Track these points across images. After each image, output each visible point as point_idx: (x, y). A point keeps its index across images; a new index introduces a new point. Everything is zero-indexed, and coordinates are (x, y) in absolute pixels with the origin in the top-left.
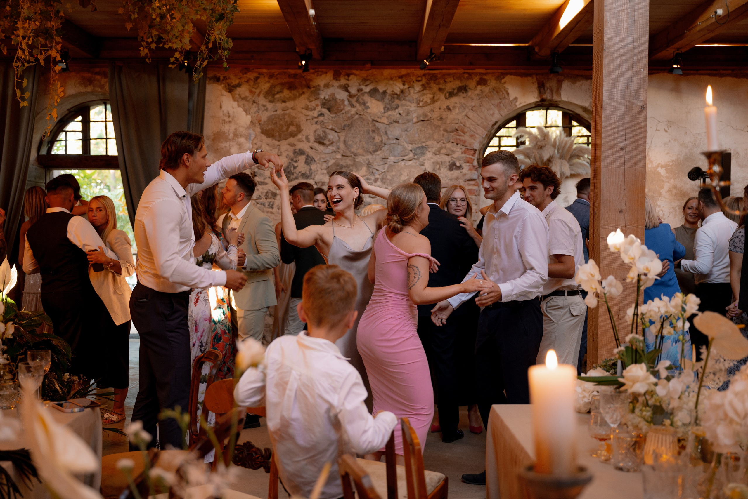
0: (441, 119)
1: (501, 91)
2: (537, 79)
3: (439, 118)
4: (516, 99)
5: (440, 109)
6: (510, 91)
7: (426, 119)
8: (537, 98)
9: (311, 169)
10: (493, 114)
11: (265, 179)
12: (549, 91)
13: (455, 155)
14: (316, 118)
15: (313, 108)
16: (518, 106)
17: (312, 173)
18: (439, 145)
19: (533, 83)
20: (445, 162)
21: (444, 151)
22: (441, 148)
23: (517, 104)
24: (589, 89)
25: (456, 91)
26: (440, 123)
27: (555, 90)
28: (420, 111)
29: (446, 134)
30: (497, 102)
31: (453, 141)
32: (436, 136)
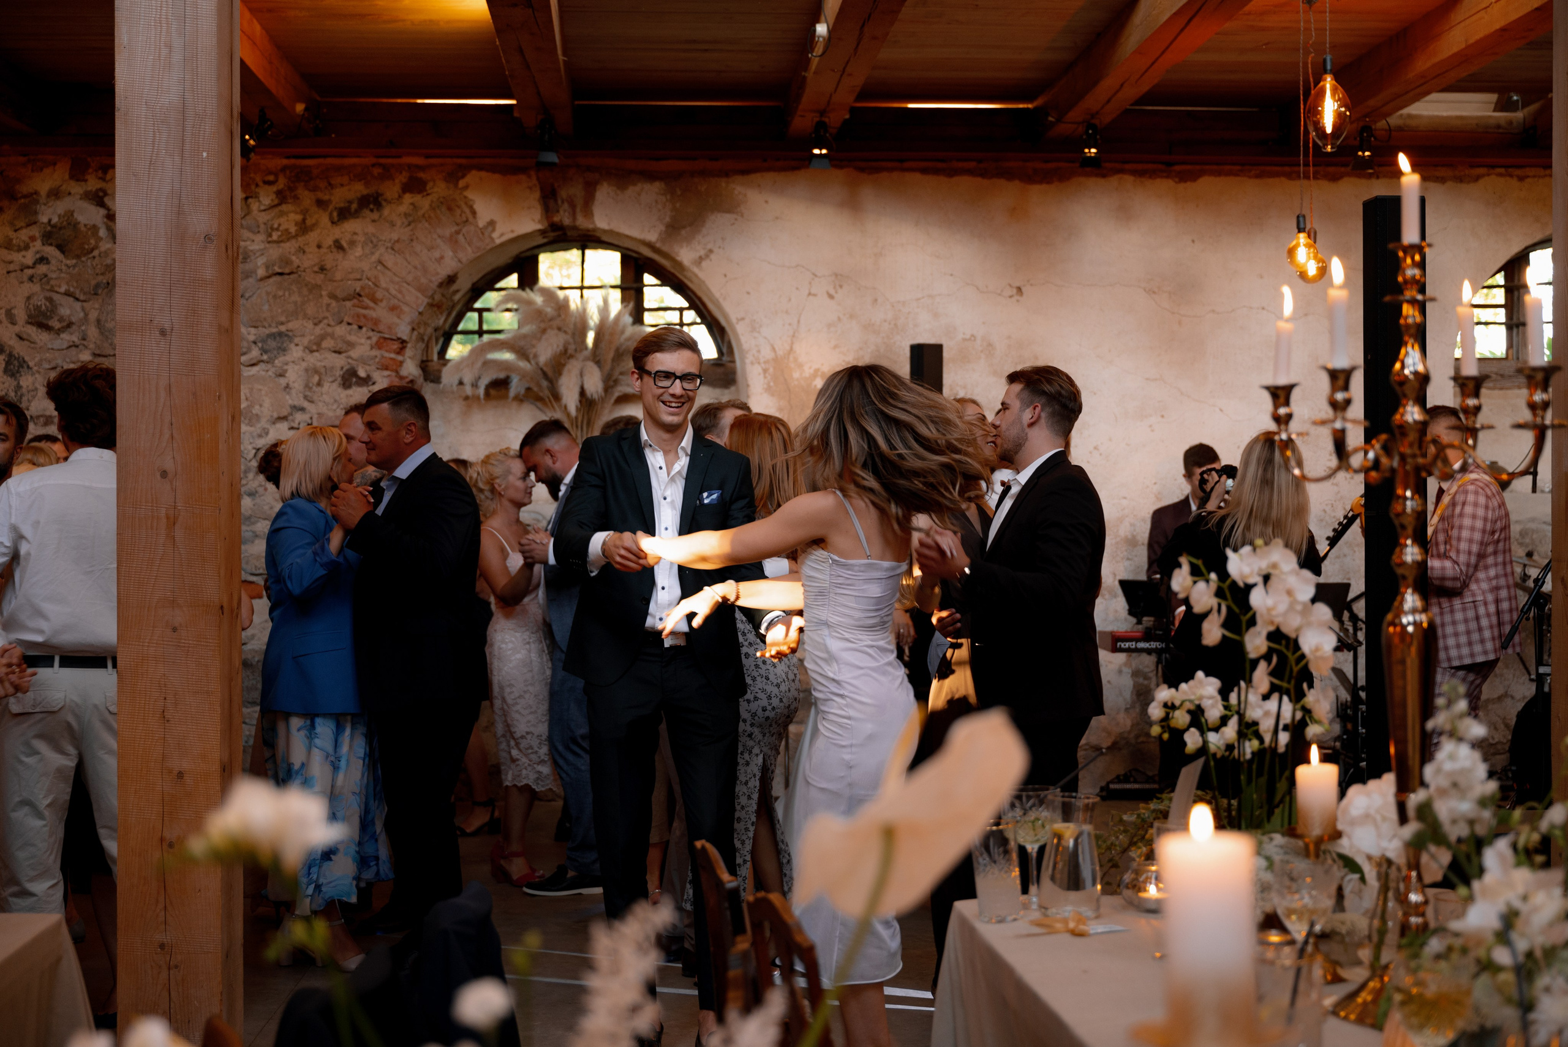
0: (322, 269)
1: (459, 207)
2: (538, 179)
3: (316, 269)
4: (492, 224)
5: (319, 247)
6: (479, 206)
7: (287, 271)
8: (539, 222)
9: (19, 387)
10: (442, 258)
12: (566, 206)
13: (355, 353)
14: (28, 267)
15: (22, 244)
16: (498, 241)
17: (22, 396)
18: (318, 330)
19: (530, 188)
20: (332, 368)
21: (328, 343)
22: (323, 337)
23: (495, 235)
24: (656, 202)
25: (354, 206)
26: (319, 279)
27: (579, 203)
28: (275, 252)
29: (334, 304)
30: (448, 231)
31: (350, 321)
32: (310, 309)
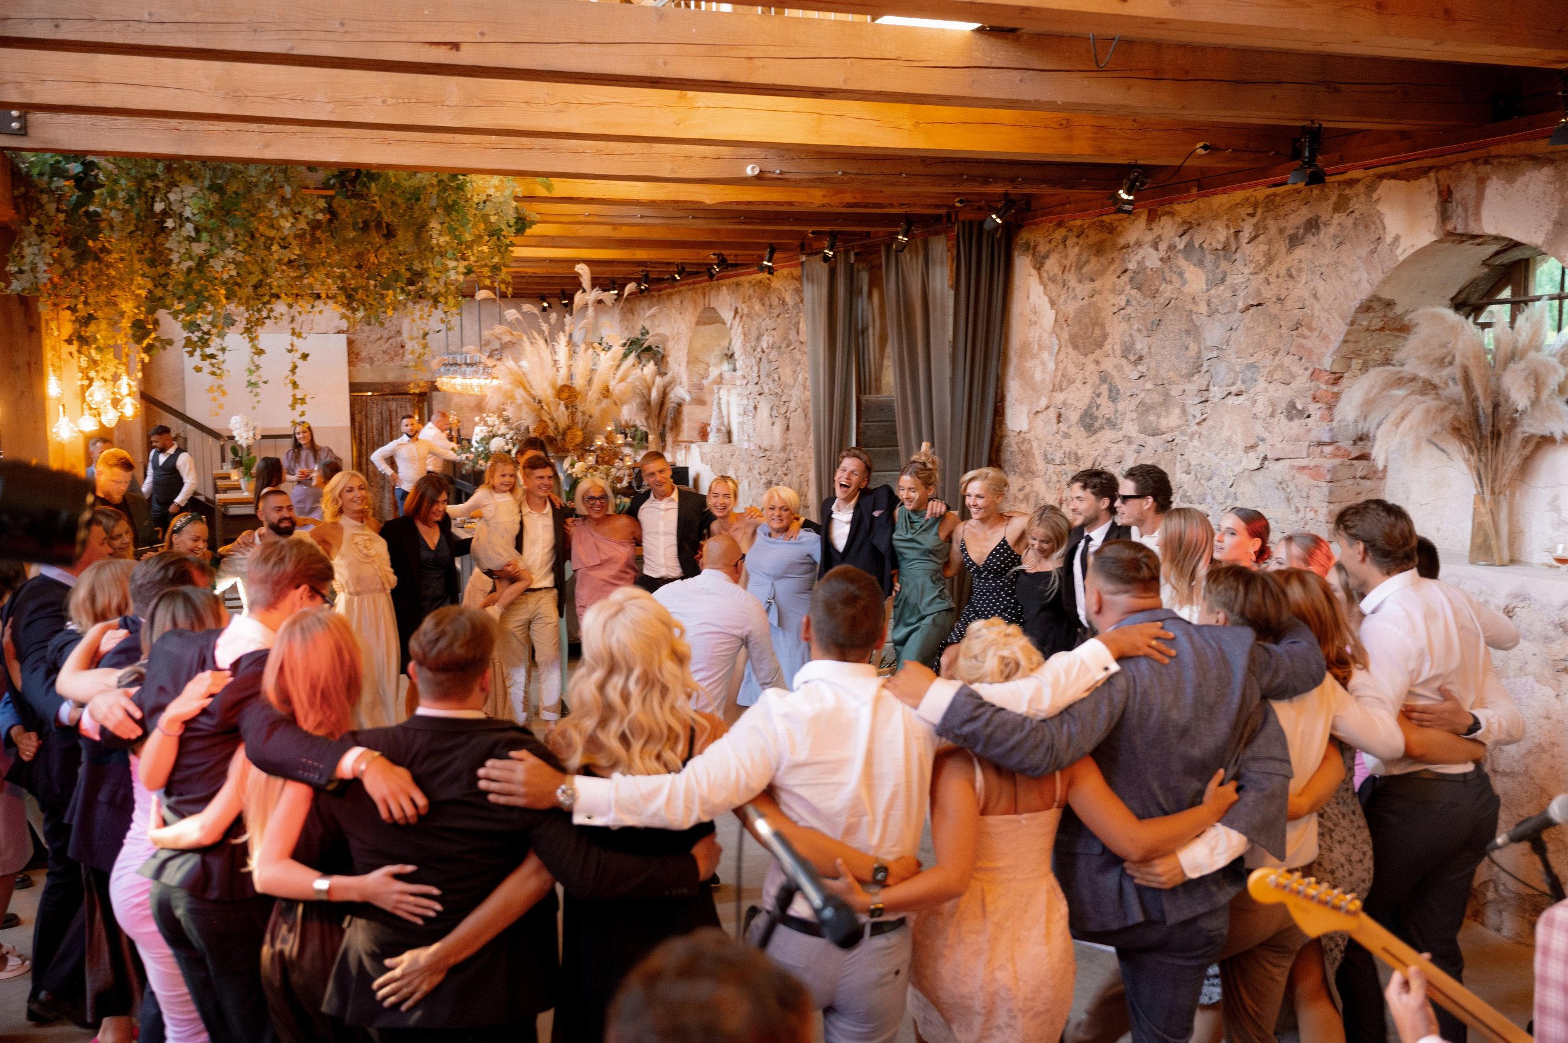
0: (1280, 299)
1: (1374, 223)
2: (1437, 180)
3: (1276, 299)
4: (1397, 238)
5: (1278, 276)
6: (1387, 221)
7: (1258, 302)
8: (1435, 233)
9: (1116, 411)
10: (1360, 281)
11: (1069, 427)
12: (1460, 209)
13: (1295, 385)
14: (1123, 308)
15: (1120, 290)
16: (1401, 259)
17: (1117, 418)
18: (1276, 361)
19: (1429, 193)
20: (1281, 400)
21: (1277, 374)
22: (1276, 369)
23: (1399, 252)
24: (1544, 193)
25: (1301, 231)
26: (1277, 309)
27: (1471, 204)
28: (1251, 284)
29: (1285, 334)
30: (1363, 251)
31: (1295, 352)
32: (1271, 340)
